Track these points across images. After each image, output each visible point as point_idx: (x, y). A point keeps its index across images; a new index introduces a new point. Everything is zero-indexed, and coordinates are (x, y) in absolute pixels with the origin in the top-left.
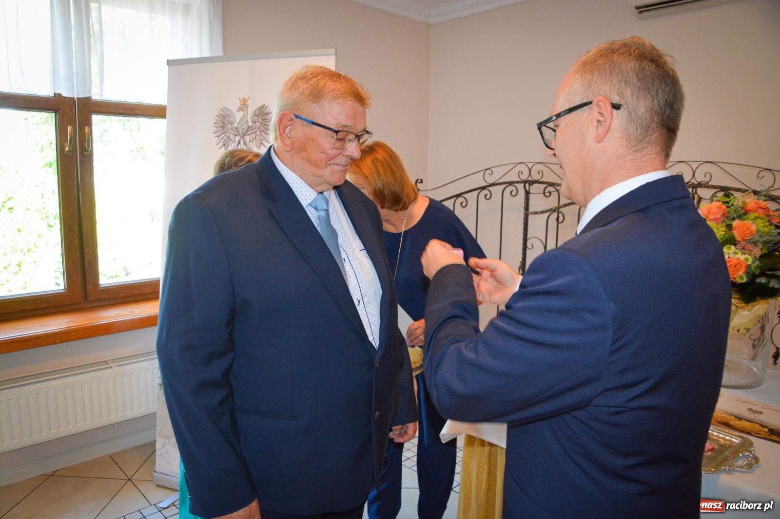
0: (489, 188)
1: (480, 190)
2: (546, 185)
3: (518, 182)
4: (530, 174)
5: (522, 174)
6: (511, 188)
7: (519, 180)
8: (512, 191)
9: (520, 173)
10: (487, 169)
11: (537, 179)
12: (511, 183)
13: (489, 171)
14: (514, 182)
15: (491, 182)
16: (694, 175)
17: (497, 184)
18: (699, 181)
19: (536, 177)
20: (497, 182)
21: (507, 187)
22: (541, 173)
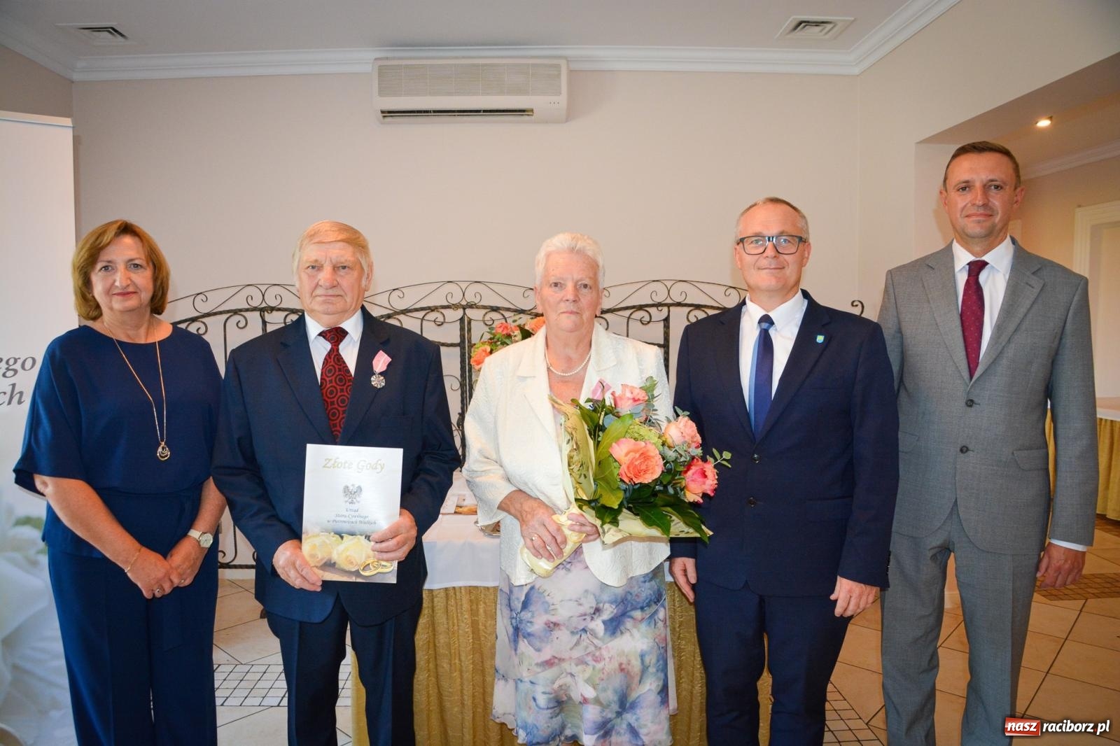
0: (204, 320)
1: (188, 323)
2: (286, 313)
3: (247, 310)
4: (263, 299)
5: (252, 299)
6: (236, 318)
7: (247, 306)
8: (239, 321)
9: (250, 298)
10: (198, 294)
11: (273, 305)
12: (236, 312)
13: (201, 297)
14: (241, 310)
15: (206, 311)
16: (464, 295)
17: (215, 314)
18: (469, 301)
19: (273, 303)
20: (214, 311)
21: (231, 316)
22: (279, 298)
